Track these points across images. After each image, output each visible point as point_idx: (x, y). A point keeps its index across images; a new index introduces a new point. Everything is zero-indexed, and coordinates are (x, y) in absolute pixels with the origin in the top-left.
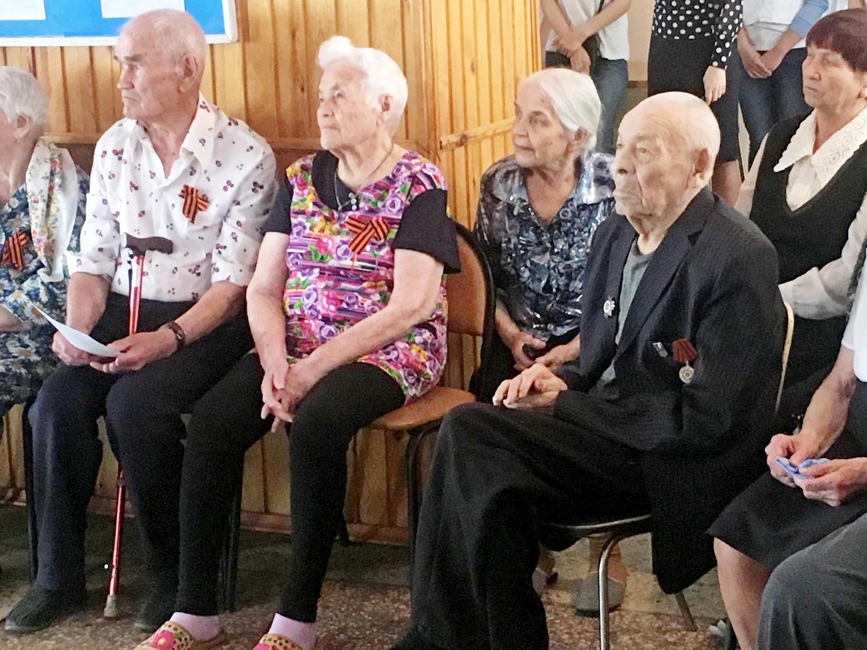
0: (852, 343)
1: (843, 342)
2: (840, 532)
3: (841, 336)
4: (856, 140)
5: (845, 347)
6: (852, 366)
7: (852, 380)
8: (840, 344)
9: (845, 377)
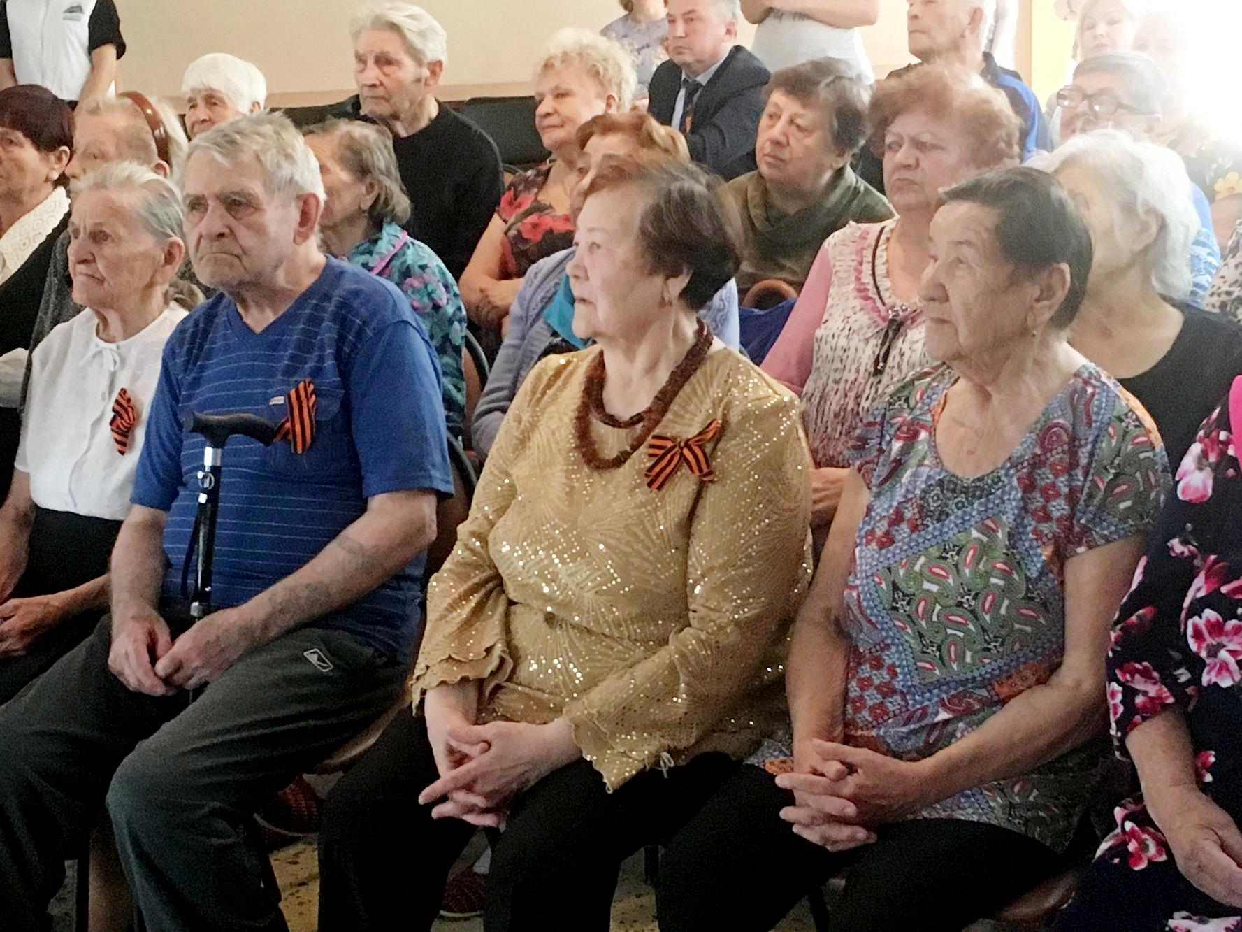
0: (25, 463)
1: (17, 465)
2: (33, 685)
3: (14, 459)
4: (48, 223)
5: (20, 472)
6: (29, 491)
7: (31, 506)
8: (12, 468)
9: (23, 506)
